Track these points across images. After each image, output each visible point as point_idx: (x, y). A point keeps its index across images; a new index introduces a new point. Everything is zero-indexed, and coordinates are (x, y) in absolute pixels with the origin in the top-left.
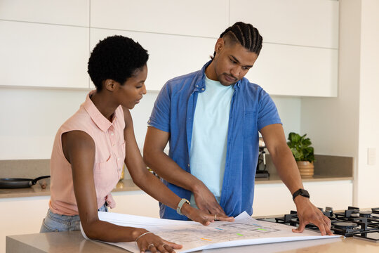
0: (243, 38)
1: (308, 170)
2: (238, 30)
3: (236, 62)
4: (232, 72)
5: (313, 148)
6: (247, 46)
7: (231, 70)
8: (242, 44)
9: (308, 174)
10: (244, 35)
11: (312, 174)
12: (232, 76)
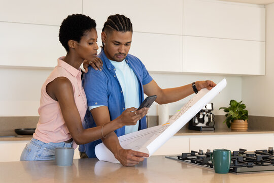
0: (116, 26)
1: (243, 126)
2: (111, 22)
3: (119, 44)
4: (119, 51)
5: (247, 111)
6: (121, 30)
7: (118, 50)
8: (117, 30)
9: (243, 129)
10: (116, 24)
11: (247, 129)
12: (120, 53)
